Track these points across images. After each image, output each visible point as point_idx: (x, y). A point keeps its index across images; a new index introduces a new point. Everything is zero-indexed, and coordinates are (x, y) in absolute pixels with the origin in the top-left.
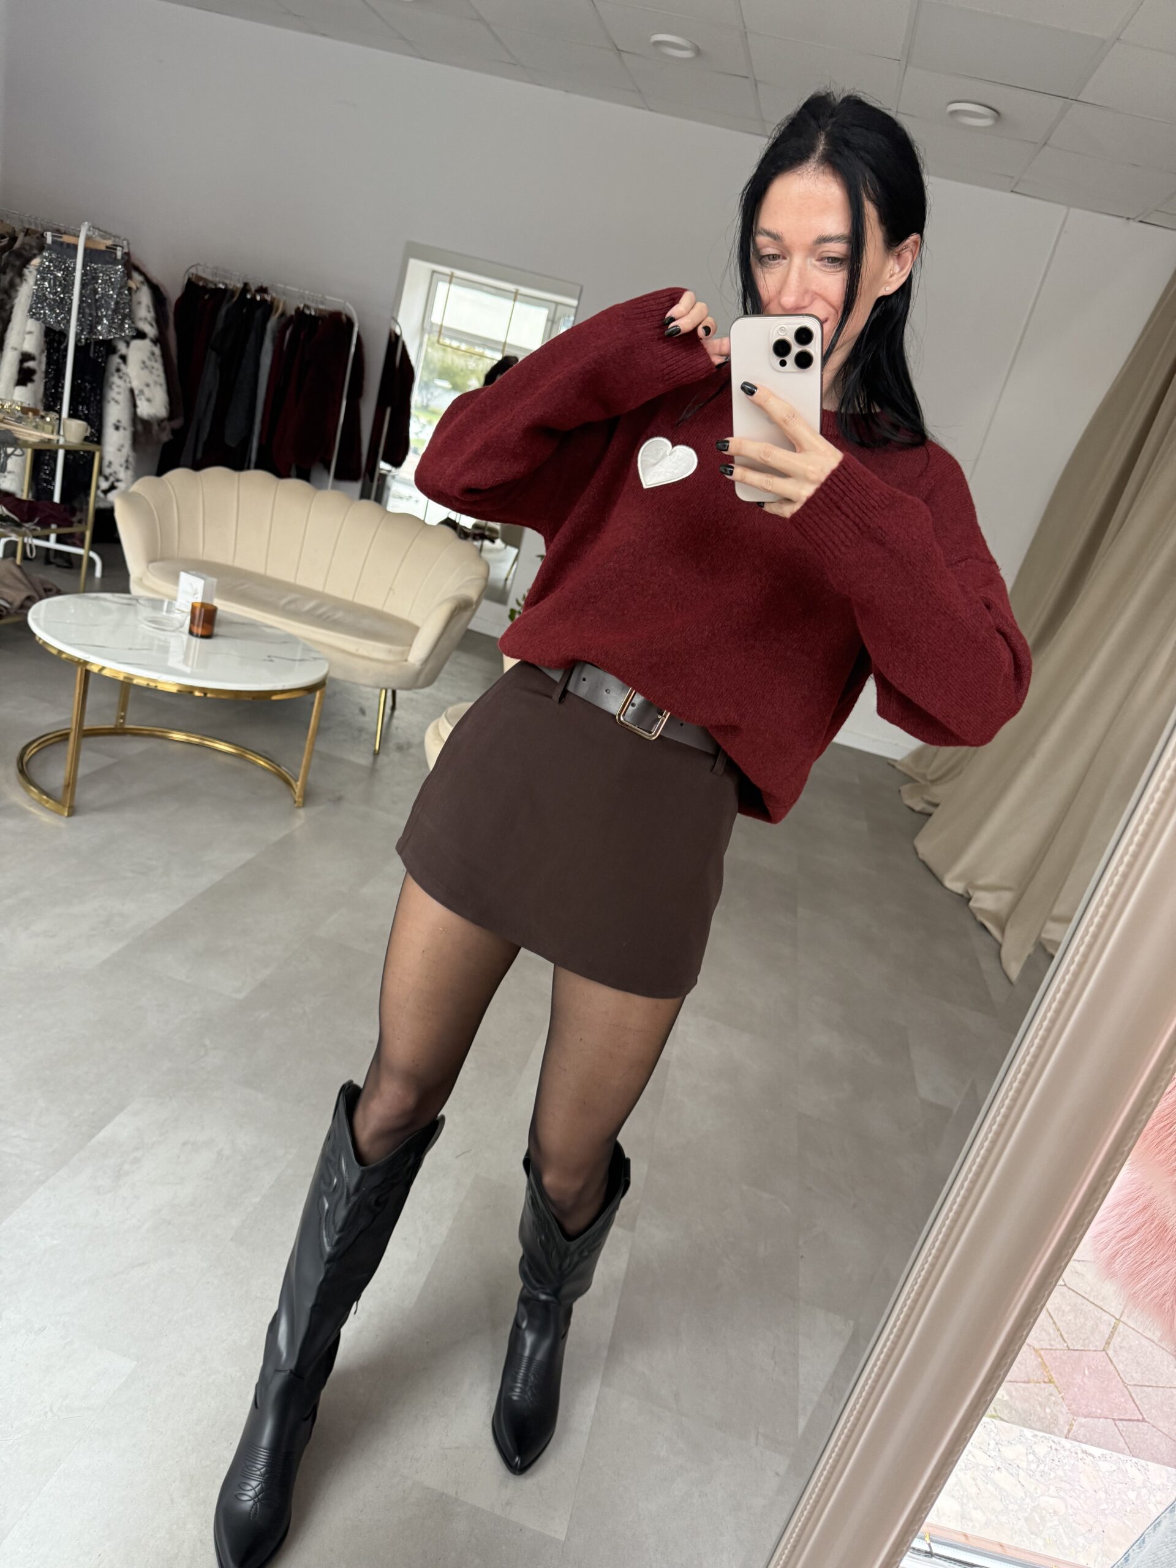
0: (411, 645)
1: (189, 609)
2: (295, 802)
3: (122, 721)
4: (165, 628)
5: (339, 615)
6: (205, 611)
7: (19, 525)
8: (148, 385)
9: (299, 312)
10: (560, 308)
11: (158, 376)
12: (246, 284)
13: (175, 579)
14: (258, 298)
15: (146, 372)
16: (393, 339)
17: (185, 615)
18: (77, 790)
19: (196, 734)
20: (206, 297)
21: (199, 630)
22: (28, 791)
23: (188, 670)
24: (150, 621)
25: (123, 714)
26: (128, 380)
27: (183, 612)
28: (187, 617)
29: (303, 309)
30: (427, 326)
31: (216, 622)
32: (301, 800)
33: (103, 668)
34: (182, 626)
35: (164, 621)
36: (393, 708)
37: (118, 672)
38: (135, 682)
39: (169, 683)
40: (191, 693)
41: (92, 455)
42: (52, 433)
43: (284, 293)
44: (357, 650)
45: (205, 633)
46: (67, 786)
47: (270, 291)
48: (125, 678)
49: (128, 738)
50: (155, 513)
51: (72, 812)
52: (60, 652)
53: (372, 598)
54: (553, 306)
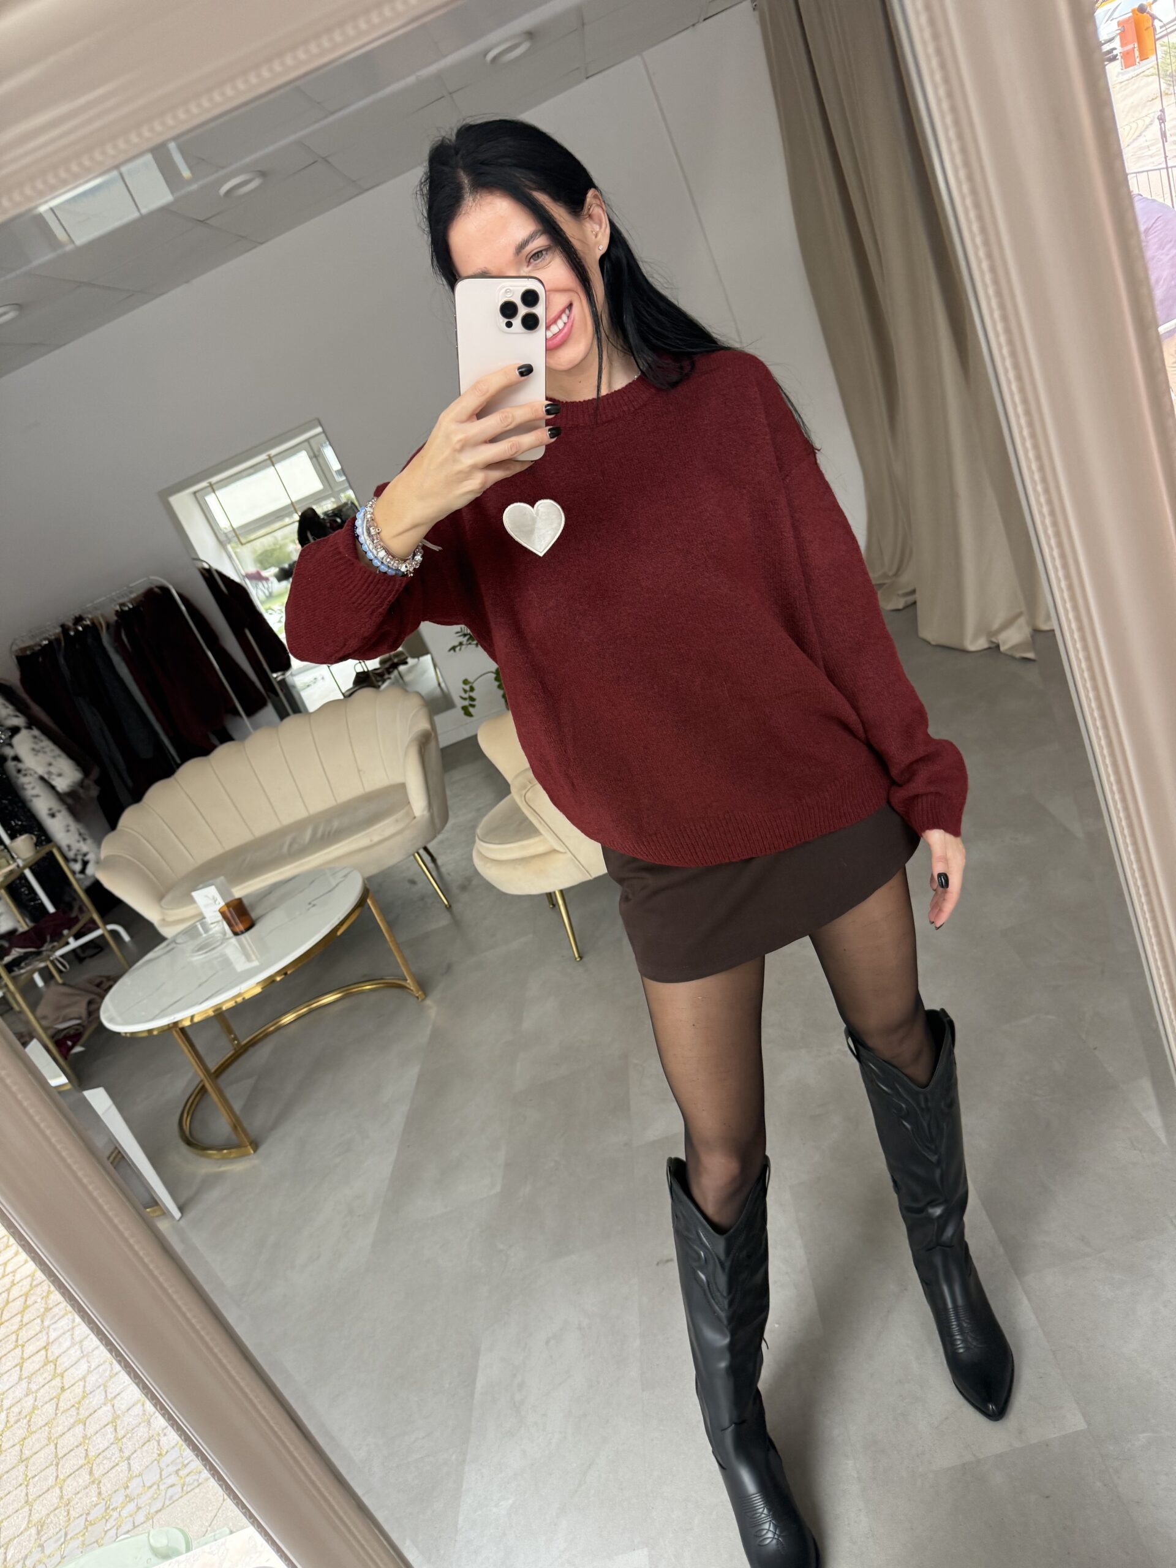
0: (409, 803)
1: (220, 917)
2: (418, 998)
3: (236, 1042)
4: (213, 946)
5: (336, 824)
6: (233, 909)
7: (39, 953)
8: (50, 764)
9: (120, 614)
10: (312, 441)
11: (52, 750)
12: (63, 626)
13: (193, 901)
14: (80, 628)
15: (41, 755)
16: (207, 575)
17: (221, 923)
18: (245, 1124)
19: (300, 1005)
20: (40, 659)
21: (241, 927)
22: (209, 1156)
23: (256, 963)
24: (198, 950)
25: (233, 1036)
26: (32, 772)
27: (218, 922)
28: (223, 923)
29: (121, 610)
30: (222, 538)
31: (249, 909)
32: (420, 993)
33: (192, 1017)
34: (225, 934)
35: (207, 941)
36: (433, 860)
37: (206, 1011)
38: (224, 1008)
39: (250, 988)
40: (274, 981)
41: (51, 854)
42: (9, 864)
43: (96, 608)
44: (371, 841)
45: (247, 926)
46: (235, 1127)
47: (84, 616)
48: (214, 1011)
49: (251, 1051)
50: (135, 861)
51: (255, 1145)
52: (150, 1031)
53: (349, 789)
54: (306, 444)
